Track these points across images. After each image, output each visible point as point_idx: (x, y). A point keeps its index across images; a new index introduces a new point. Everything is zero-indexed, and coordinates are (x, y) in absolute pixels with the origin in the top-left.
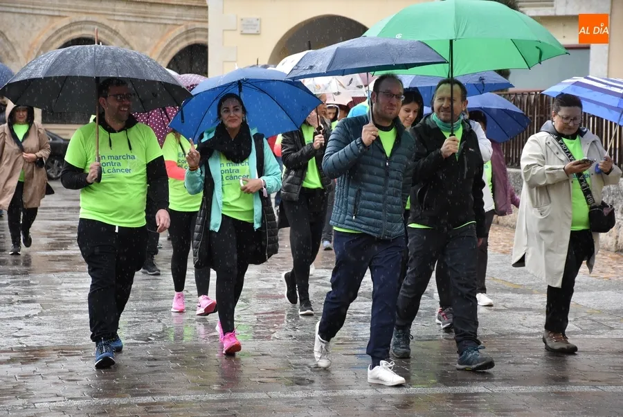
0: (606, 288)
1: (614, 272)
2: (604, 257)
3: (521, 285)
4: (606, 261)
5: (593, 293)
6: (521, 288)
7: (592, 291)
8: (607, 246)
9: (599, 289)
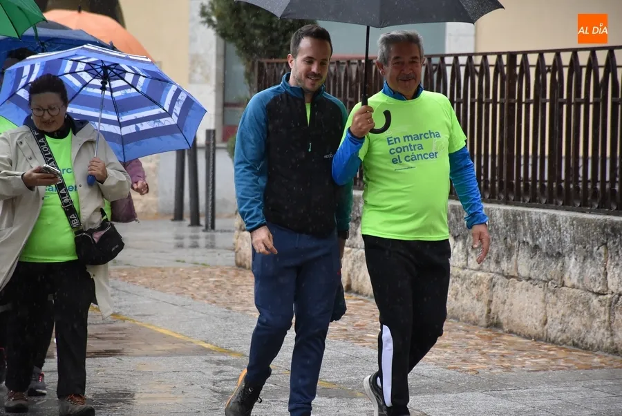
0: (471, 388)
1: (484, 360)
2: (468, 336)
3: (335, 383)
4: (472, 342)
5: (451, 396)
6: (335, 387)
7: (449, 392)
8: (473, 318)
9: (461, 390)
